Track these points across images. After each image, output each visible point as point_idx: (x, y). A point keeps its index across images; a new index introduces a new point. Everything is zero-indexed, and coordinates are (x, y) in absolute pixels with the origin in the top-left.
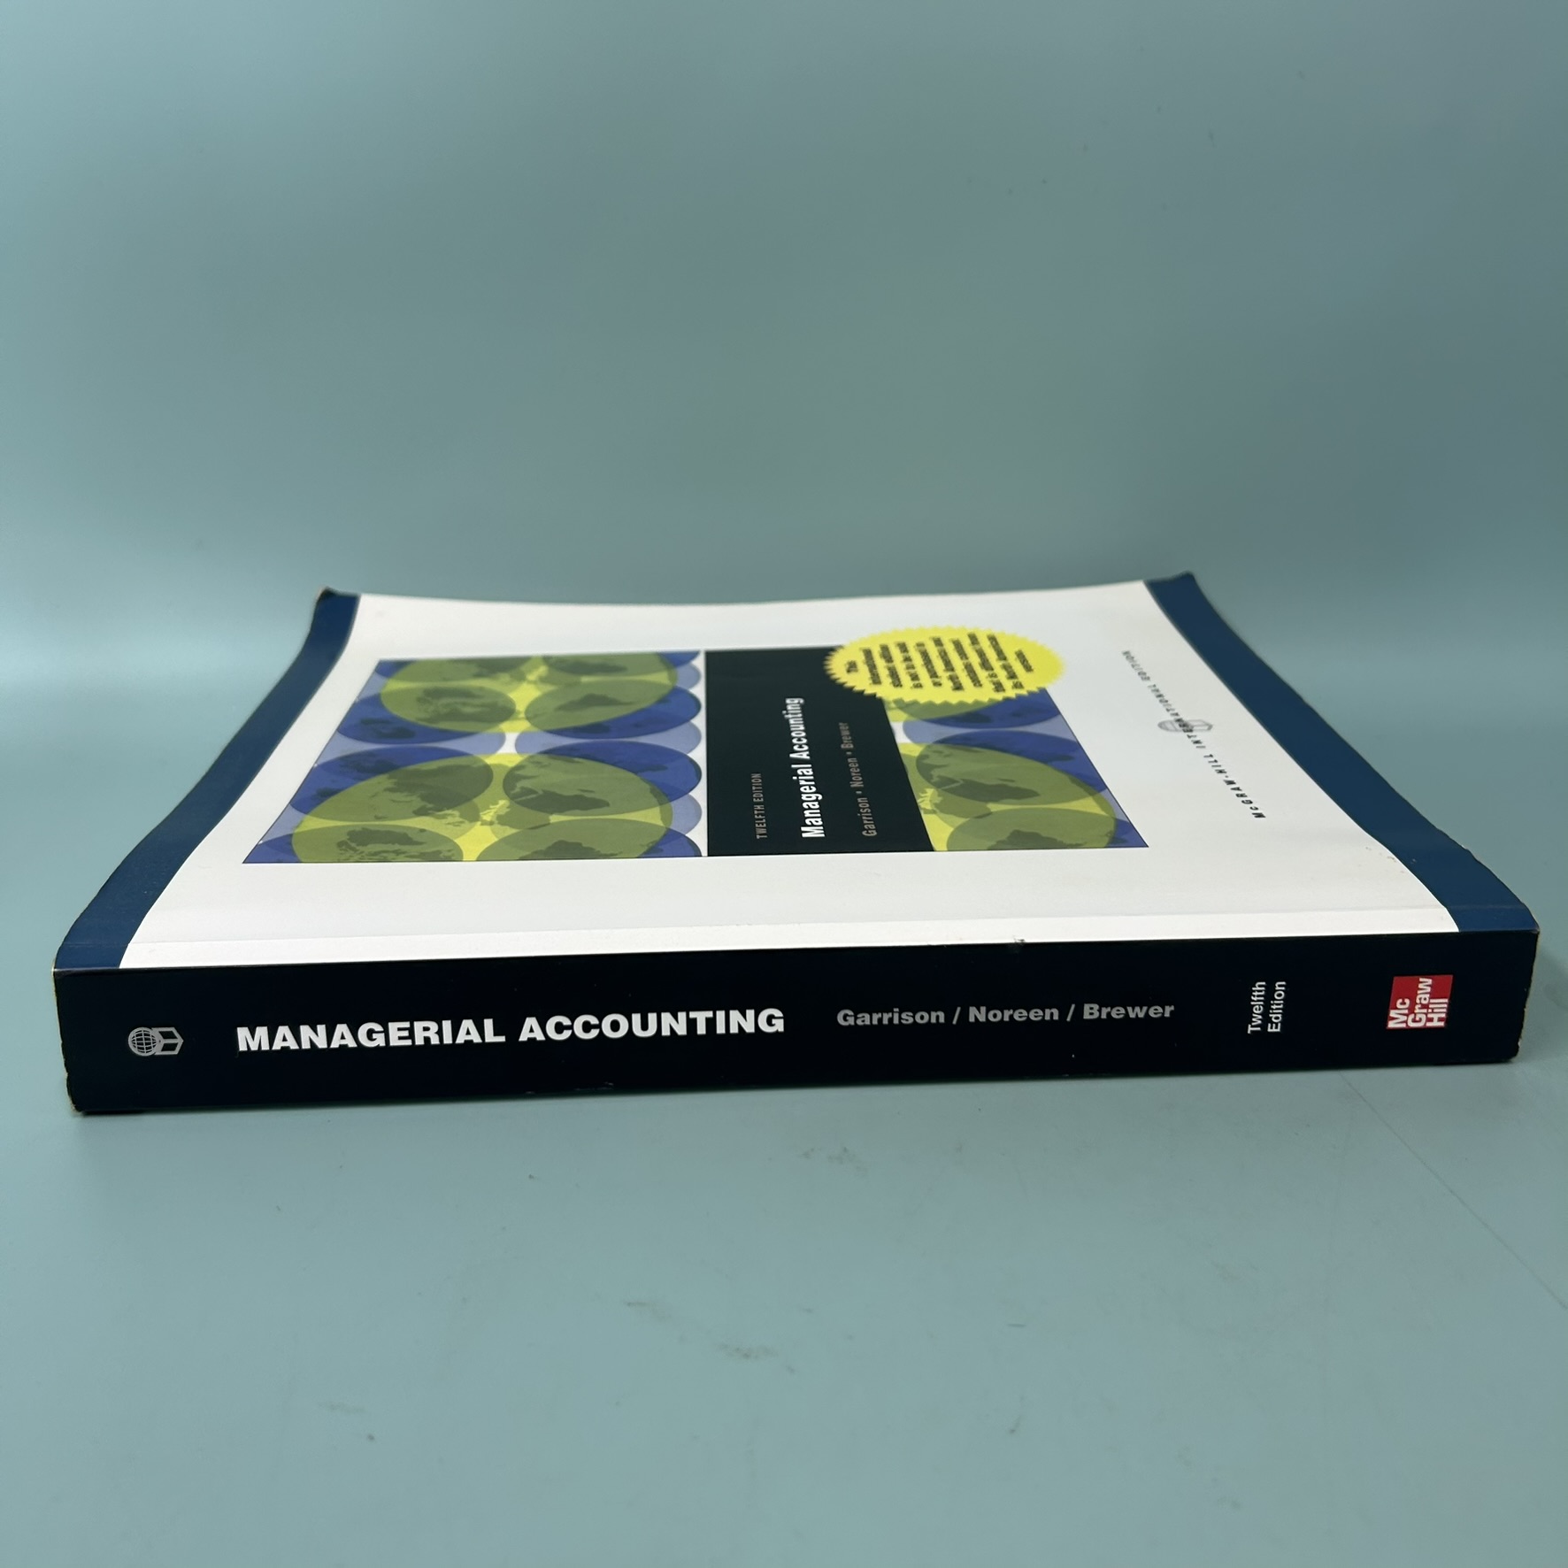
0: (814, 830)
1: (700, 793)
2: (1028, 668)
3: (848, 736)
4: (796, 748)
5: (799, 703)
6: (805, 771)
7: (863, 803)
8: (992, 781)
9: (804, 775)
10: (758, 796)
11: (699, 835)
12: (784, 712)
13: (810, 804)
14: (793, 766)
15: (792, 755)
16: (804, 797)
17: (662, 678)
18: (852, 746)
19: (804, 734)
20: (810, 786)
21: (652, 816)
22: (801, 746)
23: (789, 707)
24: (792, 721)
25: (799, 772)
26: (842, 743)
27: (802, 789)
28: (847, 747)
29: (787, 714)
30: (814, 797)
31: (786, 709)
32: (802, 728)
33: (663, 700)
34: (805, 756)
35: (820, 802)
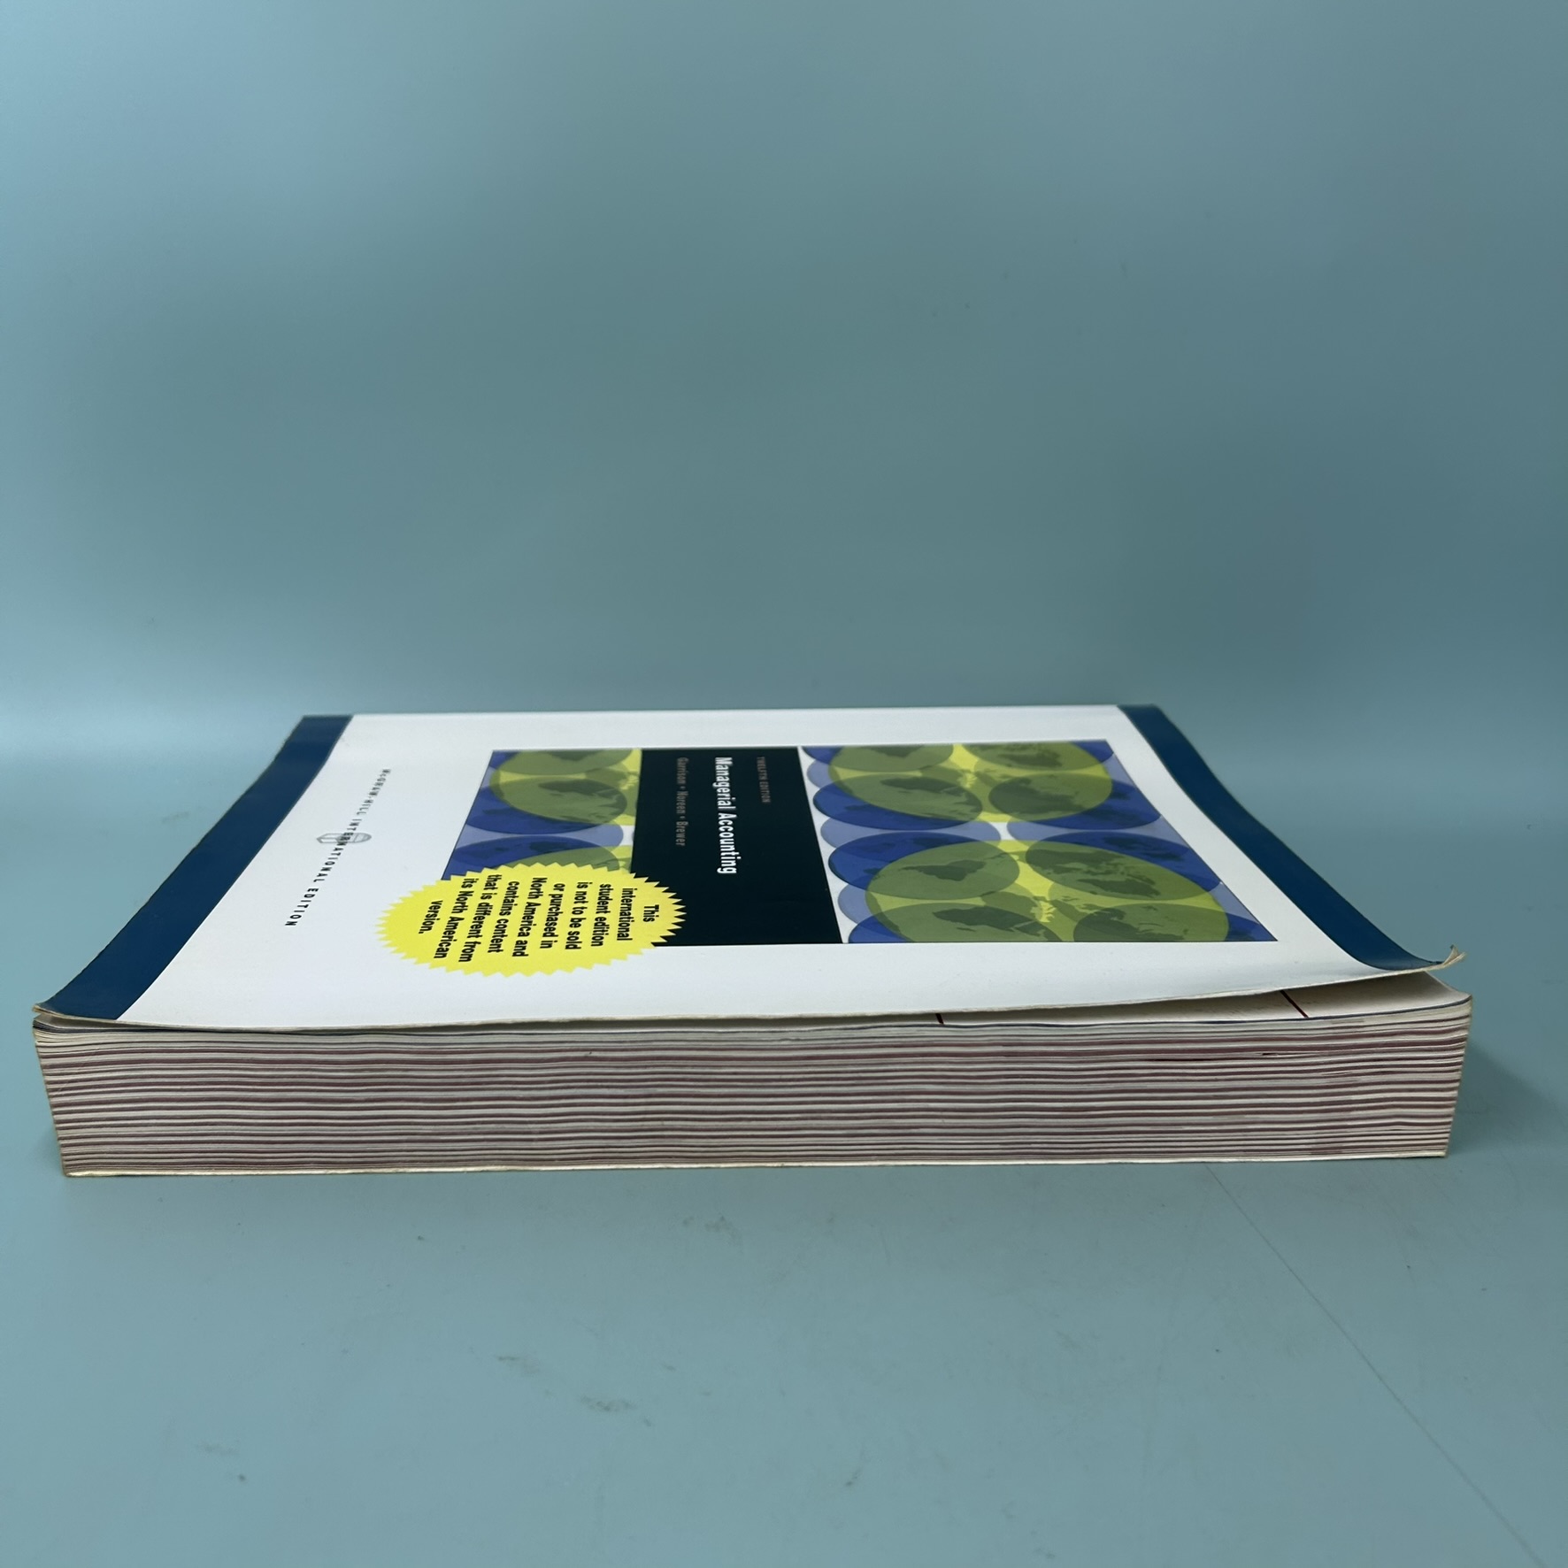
0: (723, 764)
1: (812, 790)
2: (436, 907)
3: (680, 833)
4: (730, 823)
5: (723, 868)
6: (725, 804)
7: (681, 780)
8: (567, 795)
9: (726, 801)
10: (764, 786)
11: (806, 762)
12: (739, 858)
13: (723, 780)
14: (734, 807)
15: (734, 816)
16: (728, 785)
17: (888, 903)
18: (678, 823)
19: (721, 835)
20: (722, 793)
21: (845, 774)
22: (726, 824)
23: (733, 863)
24: (732, 848)
25: (729, 803)
26: (686, 826)
27: (728, 790)
28: (682, 823)
29: (736, 856)
30: (720, 785)
31: (737, 861)
32: (722, 842)
33: (873, 873)
34: (723, 816)
35: (715, 781)
